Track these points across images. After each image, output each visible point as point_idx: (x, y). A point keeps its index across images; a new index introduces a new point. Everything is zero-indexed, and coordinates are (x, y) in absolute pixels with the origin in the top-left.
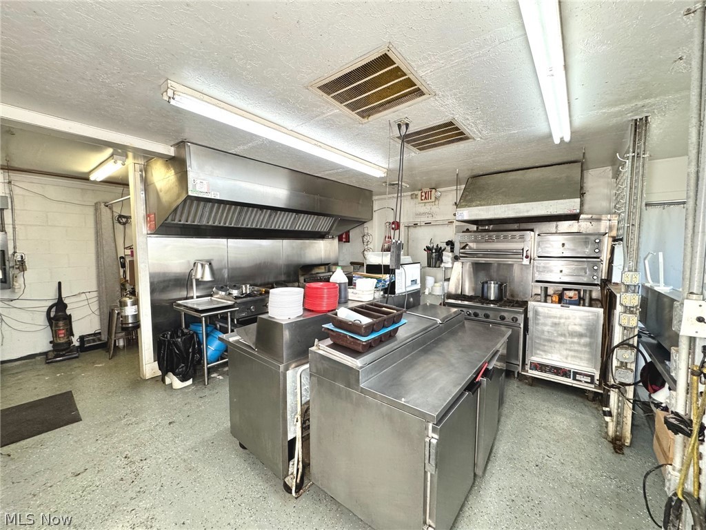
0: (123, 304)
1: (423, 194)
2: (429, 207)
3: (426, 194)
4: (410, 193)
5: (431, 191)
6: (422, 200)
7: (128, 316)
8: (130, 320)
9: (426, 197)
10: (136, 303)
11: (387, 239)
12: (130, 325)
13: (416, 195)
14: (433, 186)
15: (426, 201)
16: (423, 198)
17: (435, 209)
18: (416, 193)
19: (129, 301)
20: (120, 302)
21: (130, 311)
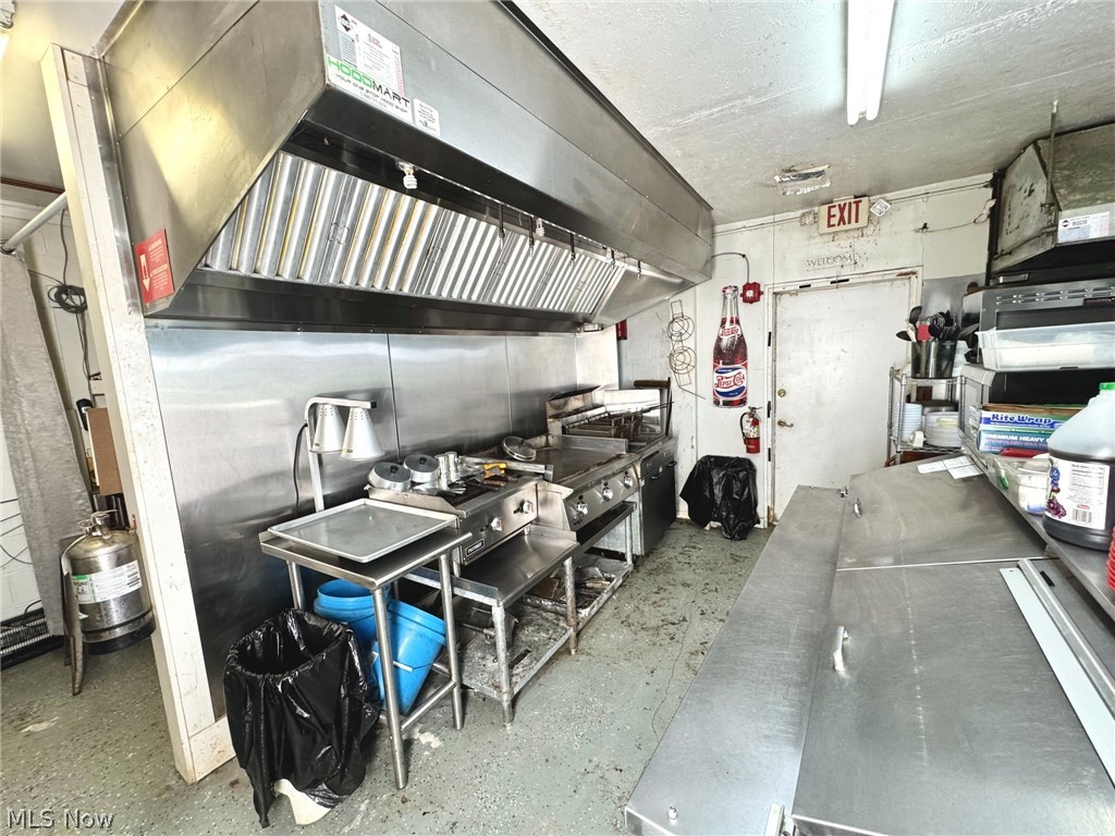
0: (83, 566)
1: (835, 211)
2: (847, 243)
3: (842, 210)
4: (800, 212)
5: (857, 203)
6: (829, 226)
7: (106, 603)
8: (116, 616)
9: (842, 219)
10: (130, 554)
11: (728, 325)
12: (119, 632)
13: (816, 215)
14: (864, 188)
15: (842, 227)
16: (834, 221)
17: (862, 245)
18: (816, 209)
19: (102, 554)
20: (73, 561)
21: (107, 585)
